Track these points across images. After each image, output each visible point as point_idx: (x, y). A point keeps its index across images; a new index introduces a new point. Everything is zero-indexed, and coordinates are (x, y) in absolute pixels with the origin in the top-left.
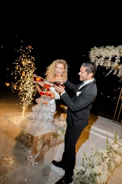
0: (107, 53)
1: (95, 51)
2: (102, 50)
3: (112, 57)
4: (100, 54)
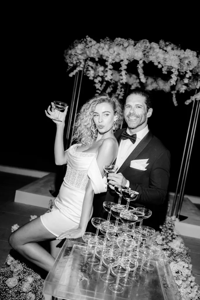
0: (118, 54)
1: (87, 46)
2: (107, 46)
3: (129, 63)
4: (100, 54)
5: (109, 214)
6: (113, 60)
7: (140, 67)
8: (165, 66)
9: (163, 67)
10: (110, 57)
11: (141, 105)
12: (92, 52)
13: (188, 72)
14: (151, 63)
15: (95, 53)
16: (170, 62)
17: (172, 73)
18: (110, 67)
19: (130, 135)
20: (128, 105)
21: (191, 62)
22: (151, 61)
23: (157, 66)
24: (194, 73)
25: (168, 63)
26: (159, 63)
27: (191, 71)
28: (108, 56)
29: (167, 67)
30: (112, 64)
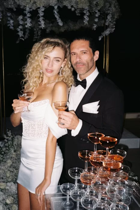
0: (35, 3)
3: (45, 9)
4: (17, 5)
5: (86, 163)
6: (30, 8)
7: (56, 12)
8: (78, 9)
9: (75, 10)
10: (27, 6)
11: (86, 50)
12: (10, 3)
13: (97, 11)
14: (65, 7)
15: (12, 3)
16: (82, 4)
17: (84, 14)
18: (28, 15)
19: (81, 81)
20: (73, 53)
21: (99, 3)
22: (65, 6)
23: (71, 9)
24: (101, 12)
25: (80, 6)
26: (72, 6)
27: (99, 11)
28: (25, 5)
29: (79, 9)
30: (30, 12)
